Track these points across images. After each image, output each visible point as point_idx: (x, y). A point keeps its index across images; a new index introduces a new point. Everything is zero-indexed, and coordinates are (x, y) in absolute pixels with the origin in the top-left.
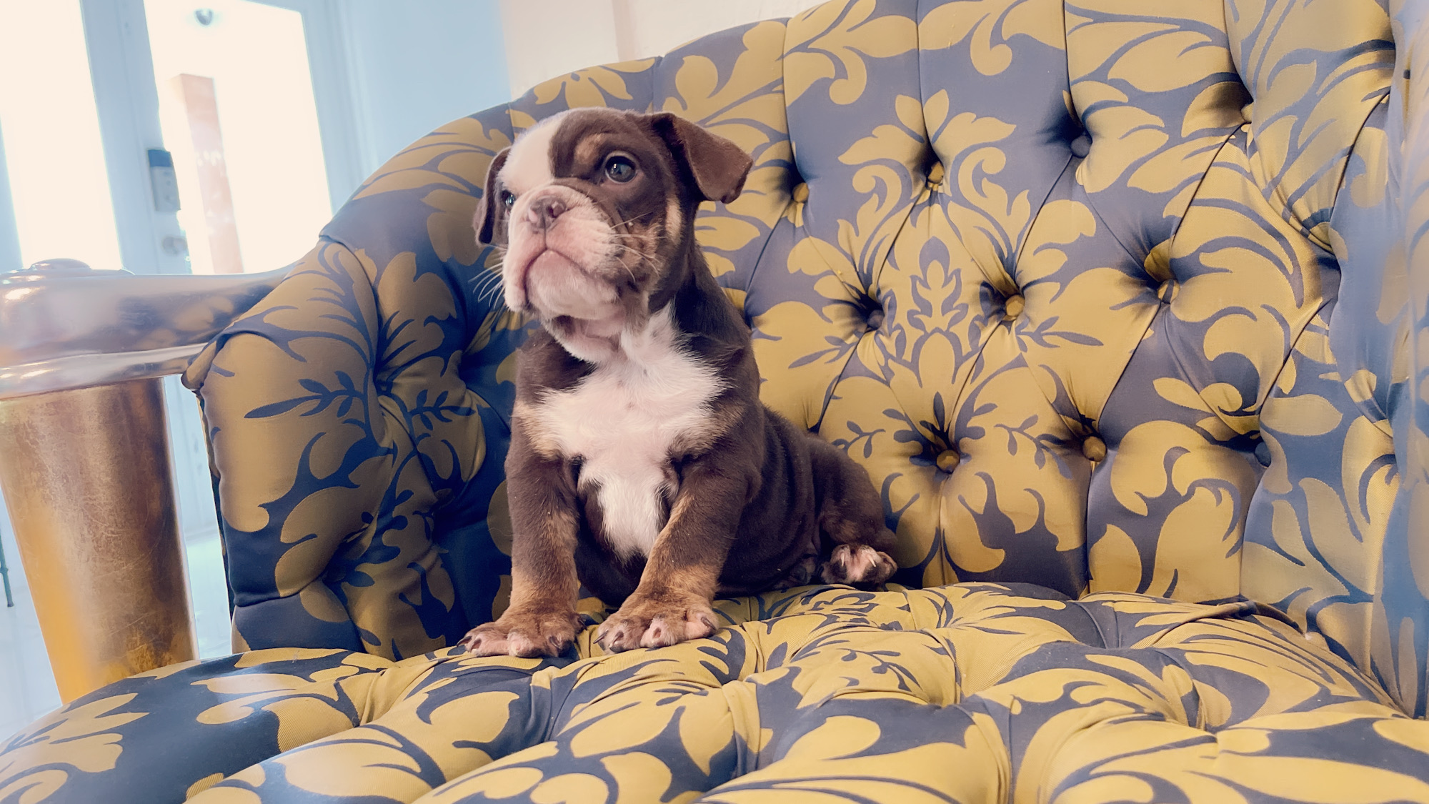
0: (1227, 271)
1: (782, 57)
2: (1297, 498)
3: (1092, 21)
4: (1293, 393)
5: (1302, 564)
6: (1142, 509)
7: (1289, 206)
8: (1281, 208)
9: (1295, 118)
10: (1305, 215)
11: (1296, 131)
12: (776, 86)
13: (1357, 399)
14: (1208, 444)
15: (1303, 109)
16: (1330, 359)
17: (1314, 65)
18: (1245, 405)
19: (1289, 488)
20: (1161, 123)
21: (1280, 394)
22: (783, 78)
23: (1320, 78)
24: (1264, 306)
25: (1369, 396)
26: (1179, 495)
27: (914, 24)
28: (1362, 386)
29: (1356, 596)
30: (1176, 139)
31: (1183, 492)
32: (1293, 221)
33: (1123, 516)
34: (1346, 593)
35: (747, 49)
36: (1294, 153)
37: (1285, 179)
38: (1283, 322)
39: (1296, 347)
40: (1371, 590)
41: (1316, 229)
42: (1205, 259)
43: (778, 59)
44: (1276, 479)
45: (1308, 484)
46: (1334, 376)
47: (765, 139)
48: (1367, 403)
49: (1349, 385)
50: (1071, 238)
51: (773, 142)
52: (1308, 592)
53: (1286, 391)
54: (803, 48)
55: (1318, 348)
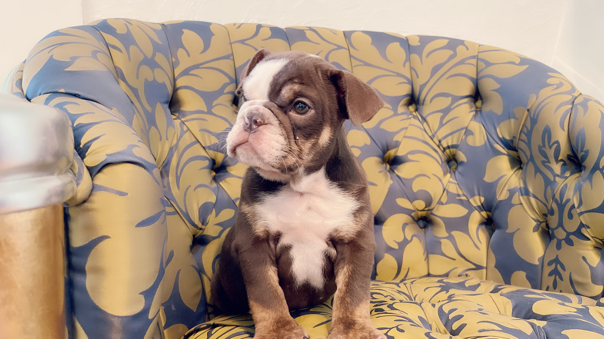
0: (418, 161)
1: (231, 44)
2: (451, 238)
3: (363, 64)
4: (446, 203)
5: (455, 260)
6: (396, 247)
7: (440, 141)
8: (437, 143)
9: (441, 114)
10: (445, 145)
11: (442, 118)
12: (230, 56)
13: (475, 205)
14: (413, 221)
15: (446, 111)
16: (460, 193)
17: (450, 98)
18: (425, 208)
19: (447, 235)
20: (391, 107)
21: (442, 204)
22: (233, 53)
23: (452, 103)
24: (433, 174)
25: (480, 204)
26: (408, 240)
27: (288, 46)
28: (477, 201)
29: (478, 267)
30: (396, 114)
31: (409, 239)
32: (441, 147)
33: (390, 250)
34: (474, 267)
35: (214, 35)
36: (441, 125)
37: (438, 133)
38: (440, 180)
39: (447, 188)
40: (485, 265)
41: (448, 151)
42: (410, 157)
43: (229, 44)
44: (441, 232)
45: (454, 233)
46: (464, 198)
47: (227, 80)
48: (479, 206)
49: (471, 201)
50: (361, 145)
51: (231, 83)
52: (457, 269)
53: (444, 203)
54: (242, 42)
55: (454, 189)
